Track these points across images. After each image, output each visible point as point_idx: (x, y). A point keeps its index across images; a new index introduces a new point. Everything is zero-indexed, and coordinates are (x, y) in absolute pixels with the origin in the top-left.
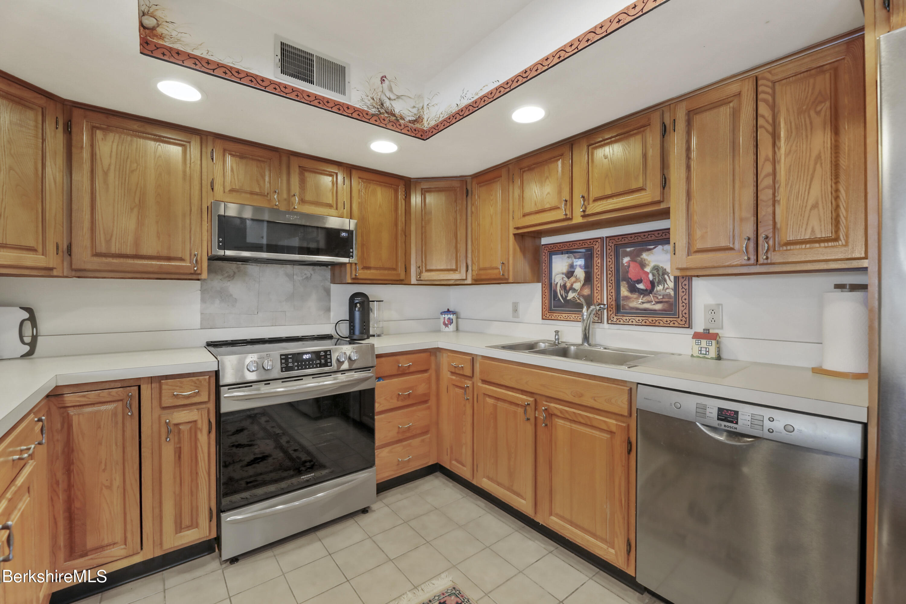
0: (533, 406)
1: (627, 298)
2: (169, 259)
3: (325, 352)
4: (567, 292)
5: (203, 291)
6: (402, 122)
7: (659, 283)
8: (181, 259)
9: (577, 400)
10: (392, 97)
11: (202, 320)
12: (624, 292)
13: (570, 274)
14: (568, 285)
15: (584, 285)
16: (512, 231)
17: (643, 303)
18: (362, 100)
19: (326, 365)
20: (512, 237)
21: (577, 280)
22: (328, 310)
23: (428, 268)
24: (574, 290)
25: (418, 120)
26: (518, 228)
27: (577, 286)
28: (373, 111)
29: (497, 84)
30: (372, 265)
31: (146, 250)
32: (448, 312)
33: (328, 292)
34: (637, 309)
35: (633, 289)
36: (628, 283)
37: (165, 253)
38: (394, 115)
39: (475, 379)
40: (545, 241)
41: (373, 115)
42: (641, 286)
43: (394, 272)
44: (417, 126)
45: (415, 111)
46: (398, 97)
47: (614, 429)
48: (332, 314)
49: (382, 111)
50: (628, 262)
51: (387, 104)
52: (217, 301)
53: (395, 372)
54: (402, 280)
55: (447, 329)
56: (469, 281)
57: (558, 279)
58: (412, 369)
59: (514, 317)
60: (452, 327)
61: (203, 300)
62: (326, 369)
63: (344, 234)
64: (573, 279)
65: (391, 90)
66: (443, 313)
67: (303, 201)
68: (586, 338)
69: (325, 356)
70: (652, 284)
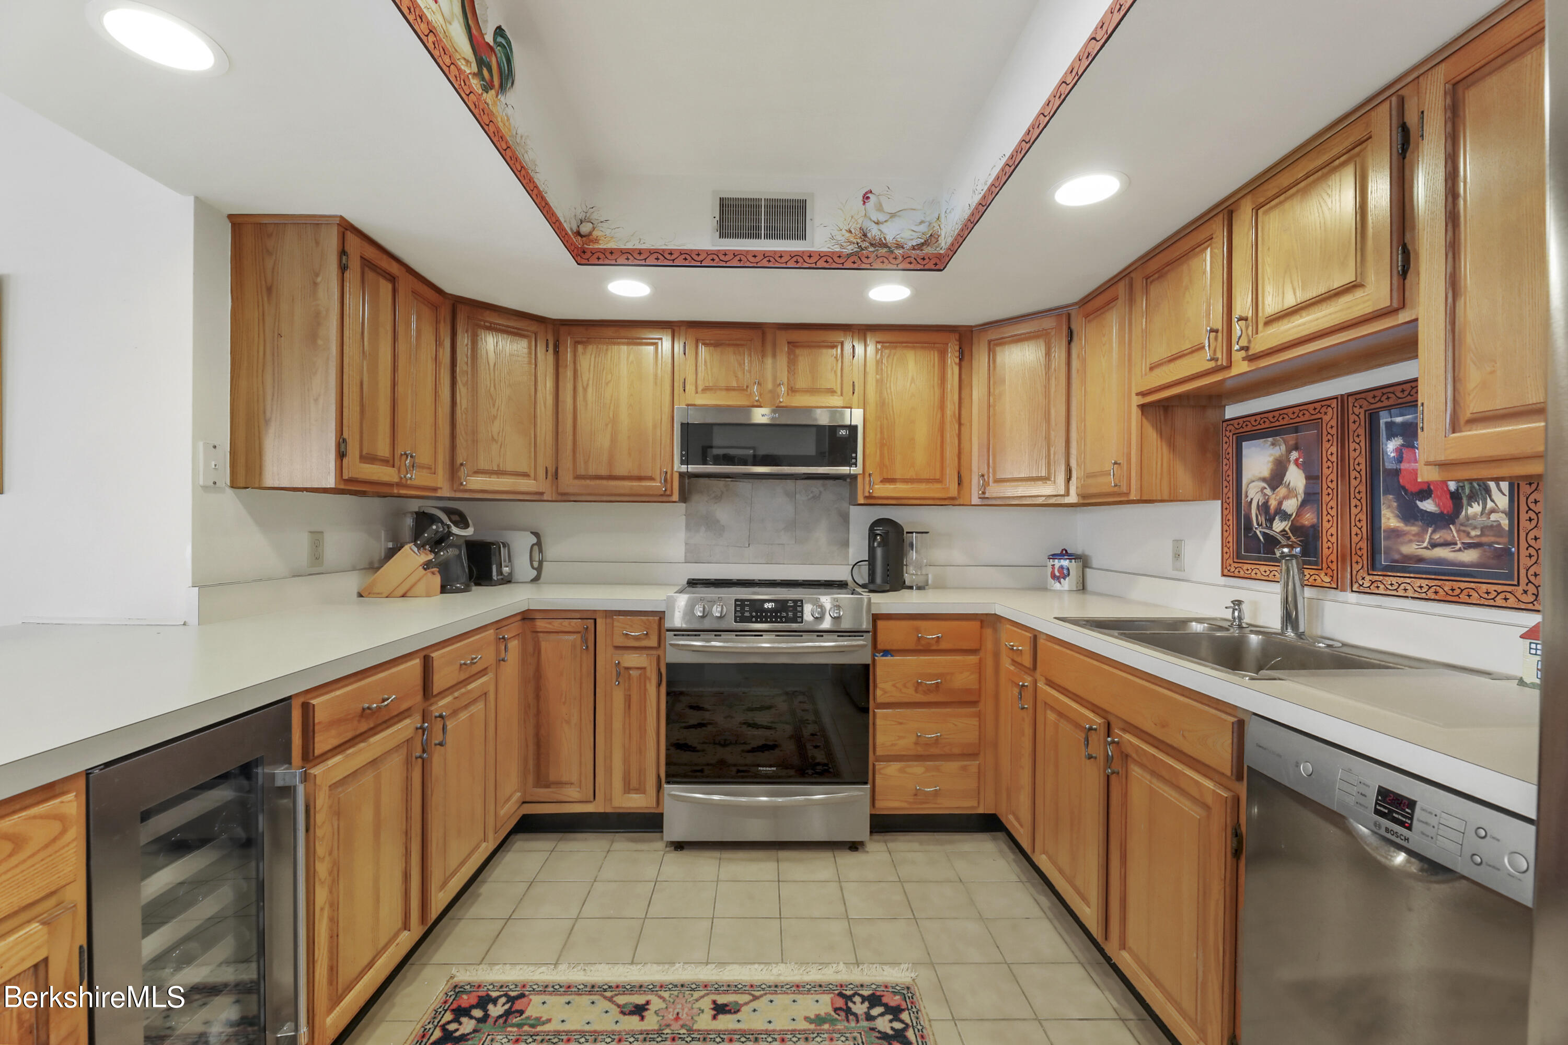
0: (1103, 731)
1: (1395, 534)
2: (640, 478)
3: (795, 601)
4: (1270, 520)
5: (688, 515)
6: (898, 252)
7: (1472, 498)
8: (651, 479)
9: (1158, 733)
10: (882, 217)
11: (687, 551)
12: (1389, 519)
13: (1276, 479)
14: (1273, 504)
15: (1303, 503)
16: (1137, 401)
17: (1434, 545)
18: (833, 238)
19: (794, 620)
20: (1135, 413)
21: (1291, 493)
22: (846, 544)
23: (1000, 476)
24: (1285, 516)
25: (931, 239)
26: (1143, 394)
27: (1291, 506)
28: (850, 249)
29: (1004, 160)
30: (898, 476)
31: (620, 470)
32: (1064, 554)
33: (845, 519)
34: (1420, 560)
35: (1409, 513)
36: (1399, 498)
37: (635, 473)
38: (885, 245)
39: (1038, 674)
40: (1232, 411)
41: (849, 256)
42: (1428, 506)
43: (938, 486)
44: (928, 250)
45: (923, 228)
46: (893, 215)
47: (1209, 800)
48: (851, 550)
49: (864, 245)
50: (1397, 450)
51: (874, 232)
52: (703, 529)
53: (911, 646)
54: (953, 499)
55: (1057, 586)
56: (1073, 498)
57: (1254, 492)
58: (944, 645)
59: (1176, 569)
60: (1066, 584)
61: (688, 528)
62: (794, 626)
63: (843, 432)
64: (1282, 491)
65: (880, 208)
66: (1054, 556)
67: (792, 390)
68: (1289, 618)
69: (795, 607)
70: (1456, 497)
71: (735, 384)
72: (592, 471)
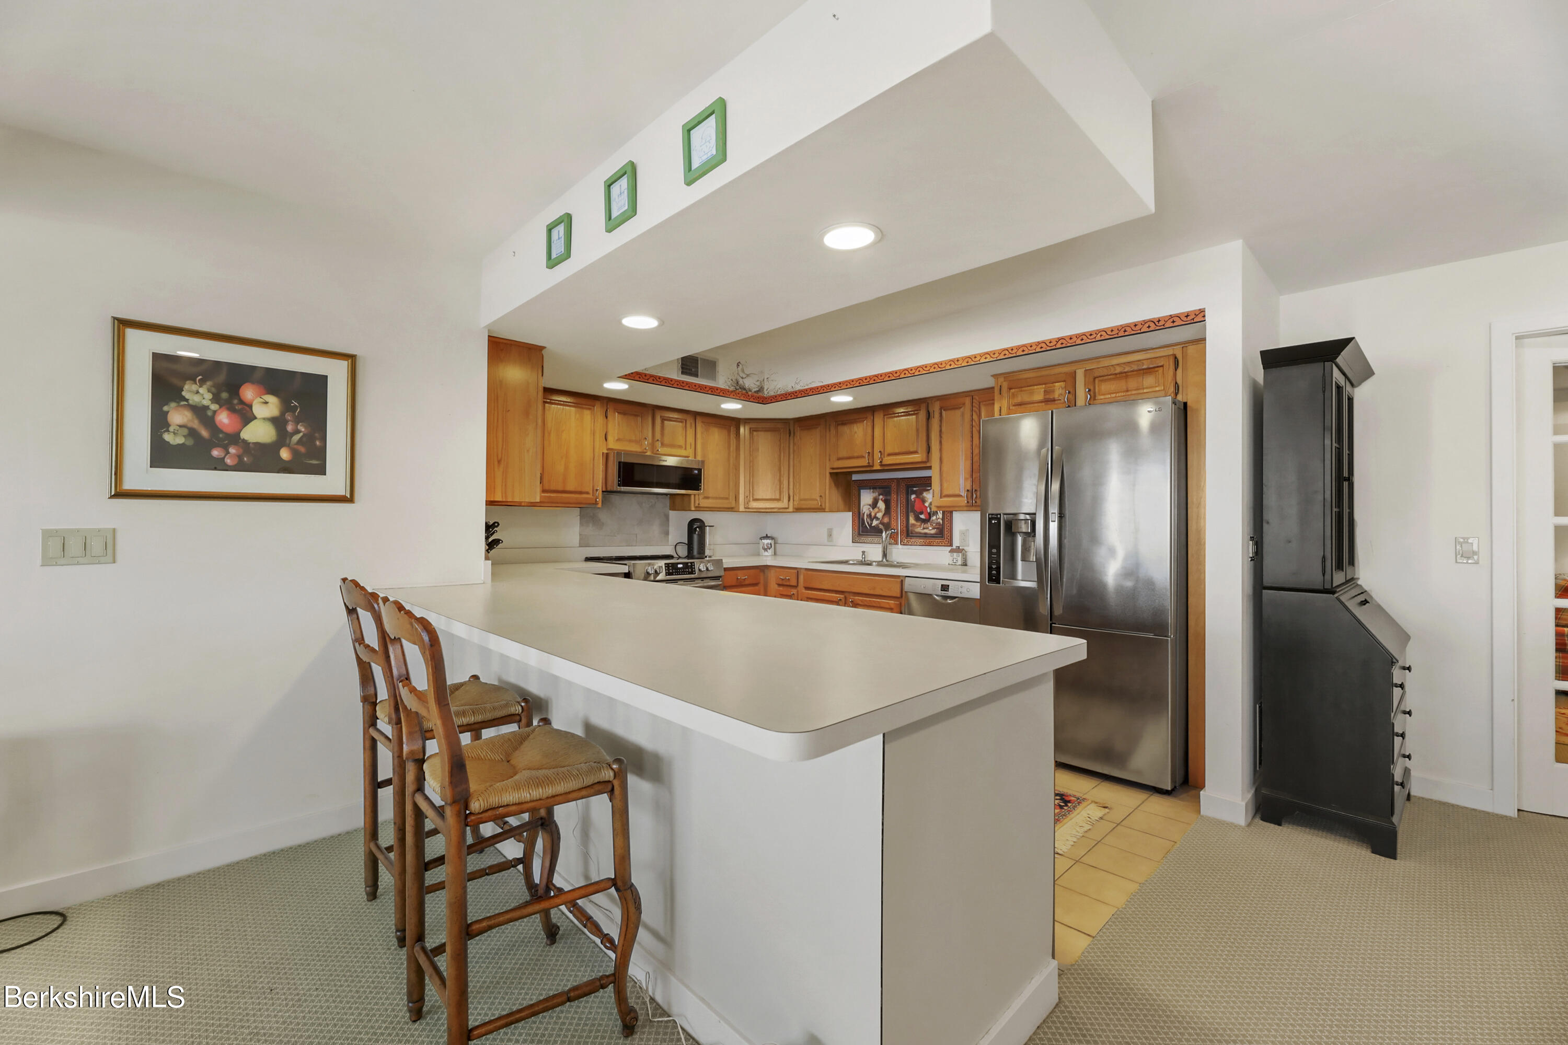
0: (843, 600)
1: (913, 525)
2: (581, 493)
3: (691, 563)
4: (872, 520)
5: (582, 516)
6: (750, 393)
7: (934, 515)
8: (587, 493)
9: (871, 592)
10: (744, 376)
11: (580, 539)
12: (912, 520)
13: (874, 505)
14: (873, 514)
15: (884, 515)
16: (828, 471)
17: (924, 529)
18: (726, 382)
19: (692, 573)
20: (828, 475)
21: (880, 511)
22: (667, 533)
23: (756, 497)
24: (877, 519)
25: (761, 389)
26: (833, 469)
27: (880, 515)
28: (732, 389)
29: (821, 384)
30: (710, 495)
31: (570, 487)
32: (767, 537)
33: (667, 517)
34: (920, 533)
35: (917, 519)
36: (914, 514)
37: (579, 489)
38: (745, 389)
39: (799, 588)
40: (855, 477)
41: (732, 392)
42: (922, 516)
43: (726, 501)
44: (760, 394)
45: (758, 383)
46: (748, 375)
47: (892, 606)
49: (738, 387)
50: (914, 498)
51: (741, 382)
52: (591, 525)
53: (734, 583)
54: (732, 508)
55: (766, 553)
56: (791, 509)
57: (865, 509)
58: (747, 582)
59: (828, 541)
60: (770, 552)
61: (581, 524)
62: (692, 576)
63: (696, 472)
64: (876, 510)
65: (743, 371)
66: (761, 538)
67: (663, 445)
68: (885, 555)
69: (692, 565)
70: (929, 514)
71: (634, 439)
72: (553, 488)
